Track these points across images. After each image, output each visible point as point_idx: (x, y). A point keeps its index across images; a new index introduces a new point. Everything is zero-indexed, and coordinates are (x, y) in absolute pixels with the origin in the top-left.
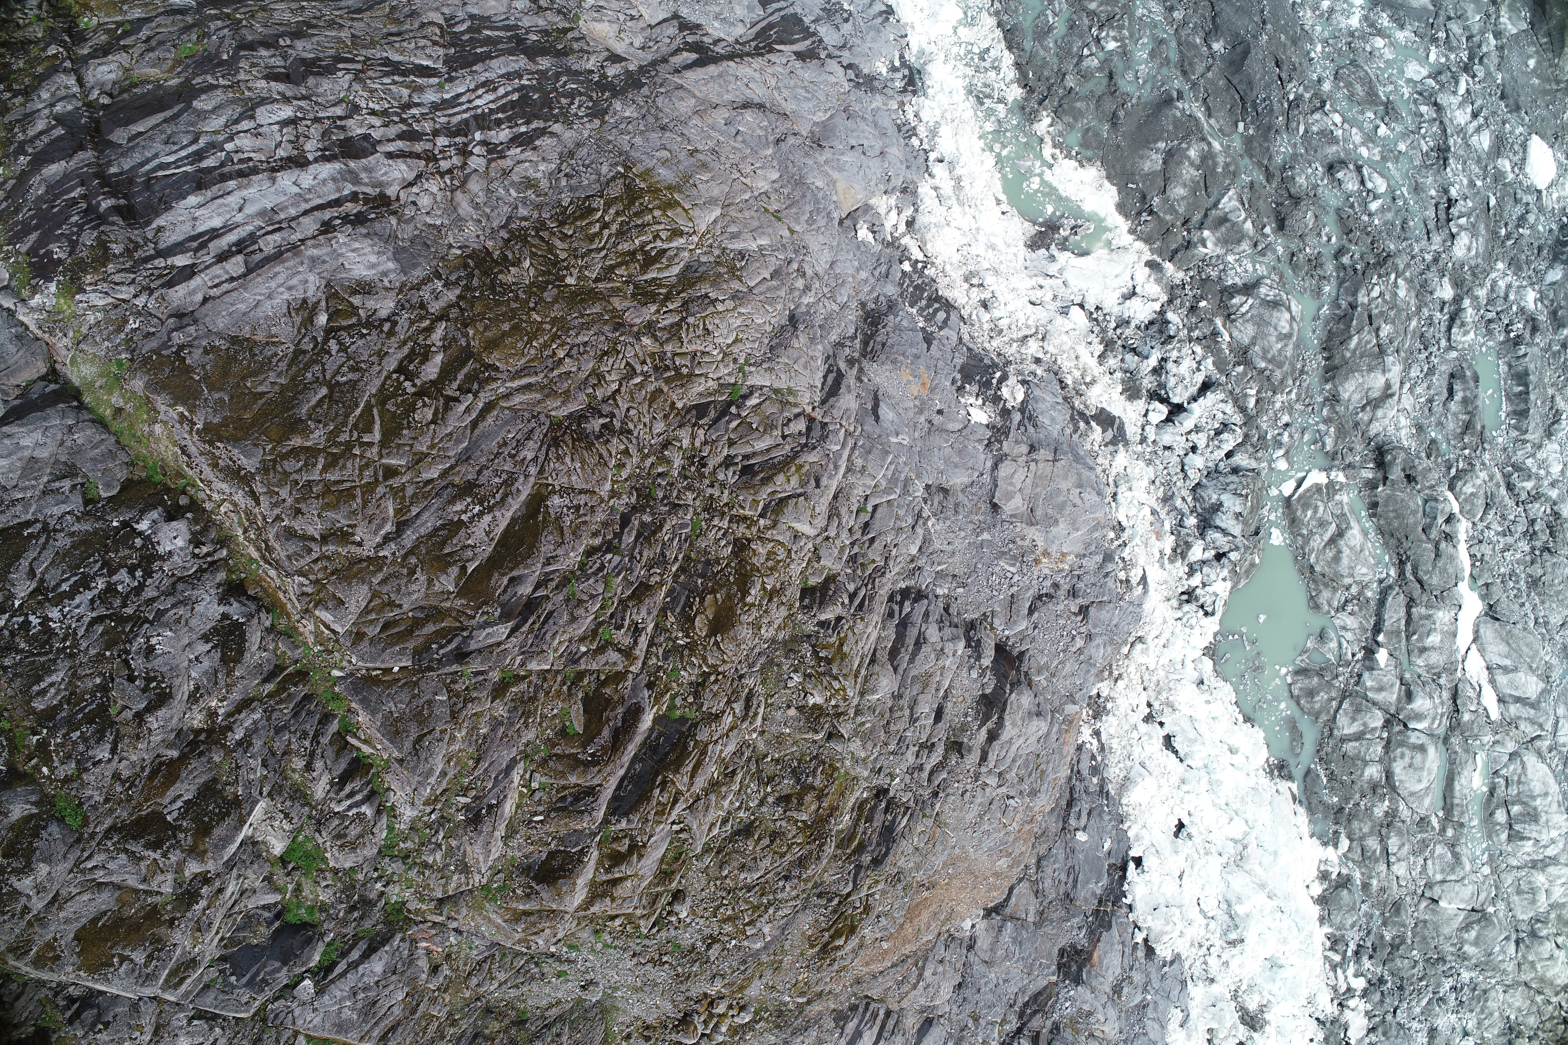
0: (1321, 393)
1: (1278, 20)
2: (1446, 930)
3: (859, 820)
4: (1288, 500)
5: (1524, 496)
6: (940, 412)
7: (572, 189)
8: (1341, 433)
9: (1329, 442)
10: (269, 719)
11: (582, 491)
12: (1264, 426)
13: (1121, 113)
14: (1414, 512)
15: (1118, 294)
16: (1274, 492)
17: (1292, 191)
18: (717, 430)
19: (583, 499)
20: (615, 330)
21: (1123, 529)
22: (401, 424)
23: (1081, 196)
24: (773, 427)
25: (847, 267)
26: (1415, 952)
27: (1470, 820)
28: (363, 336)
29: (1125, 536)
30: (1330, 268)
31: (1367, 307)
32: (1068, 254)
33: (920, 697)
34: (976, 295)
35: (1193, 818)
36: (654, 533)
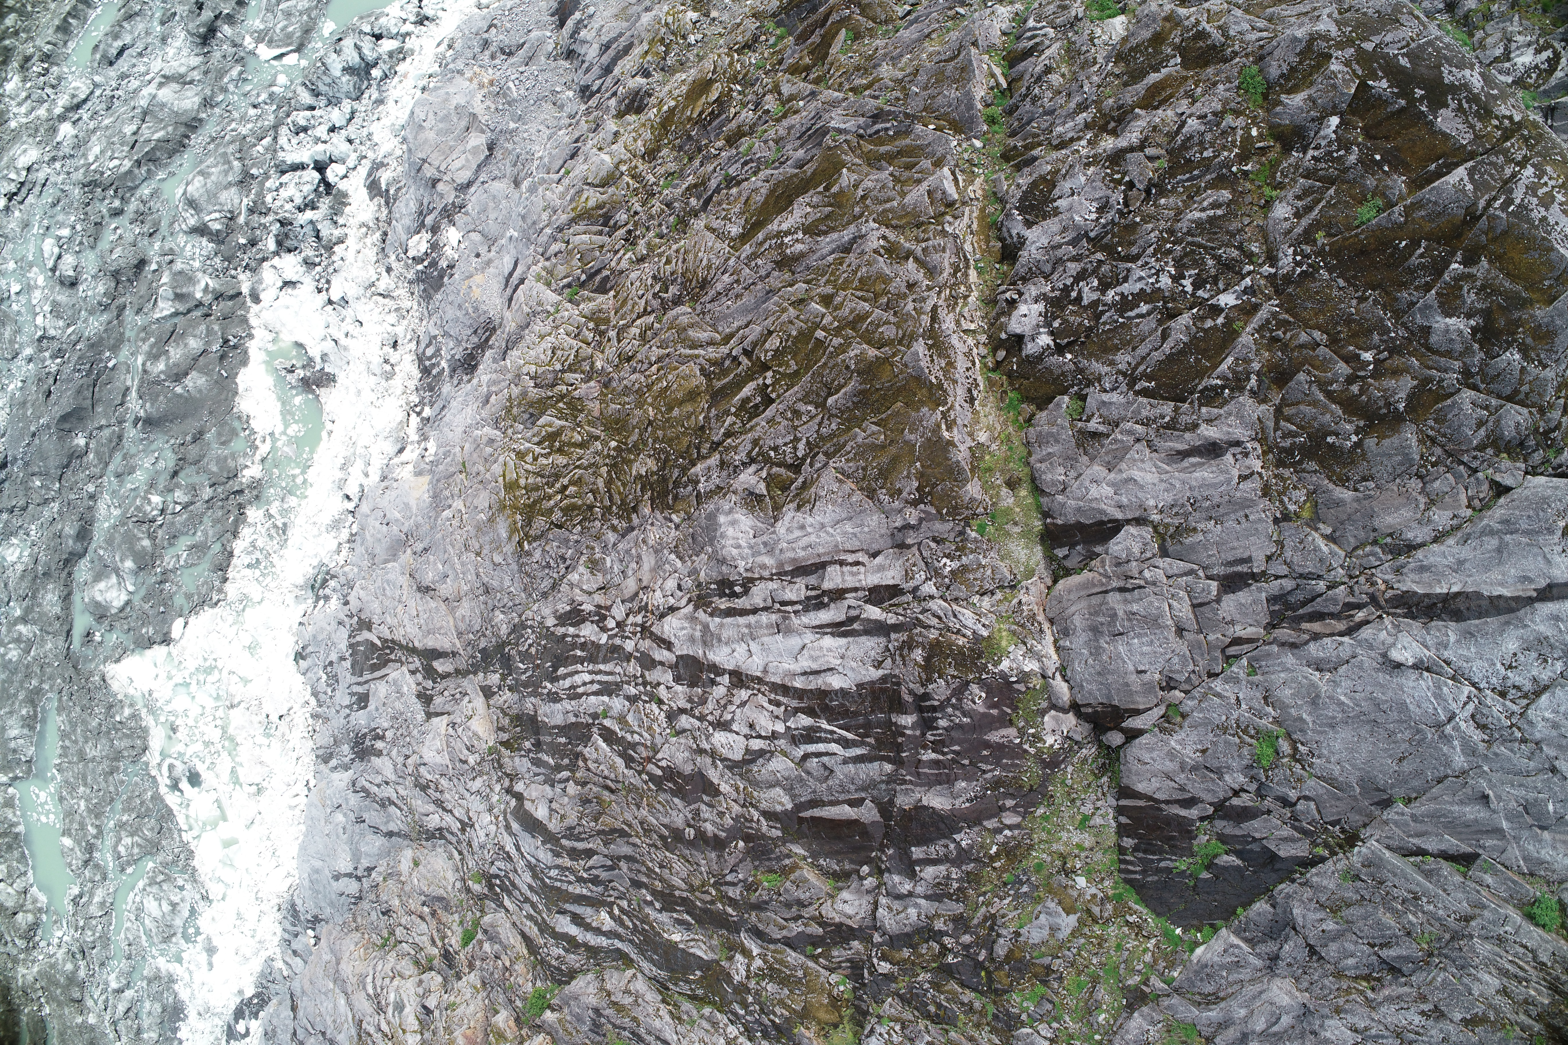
1: (23, 428)
4: (298, 50)
6: (478, 255)
7: (567, 543)
8: (221, 73)
9: (235, 73)
10: (1052, 124)
12: (272, 117)
15: (295, 292)
17: (113, 285)
18: (603, 262)
20: (610, 381)
21: (424, 87)
22: (794, 343)
24: (569, 253)
28: (775, 449)
30: (133, 206)
31: (128, 156)
34: (394, 357)
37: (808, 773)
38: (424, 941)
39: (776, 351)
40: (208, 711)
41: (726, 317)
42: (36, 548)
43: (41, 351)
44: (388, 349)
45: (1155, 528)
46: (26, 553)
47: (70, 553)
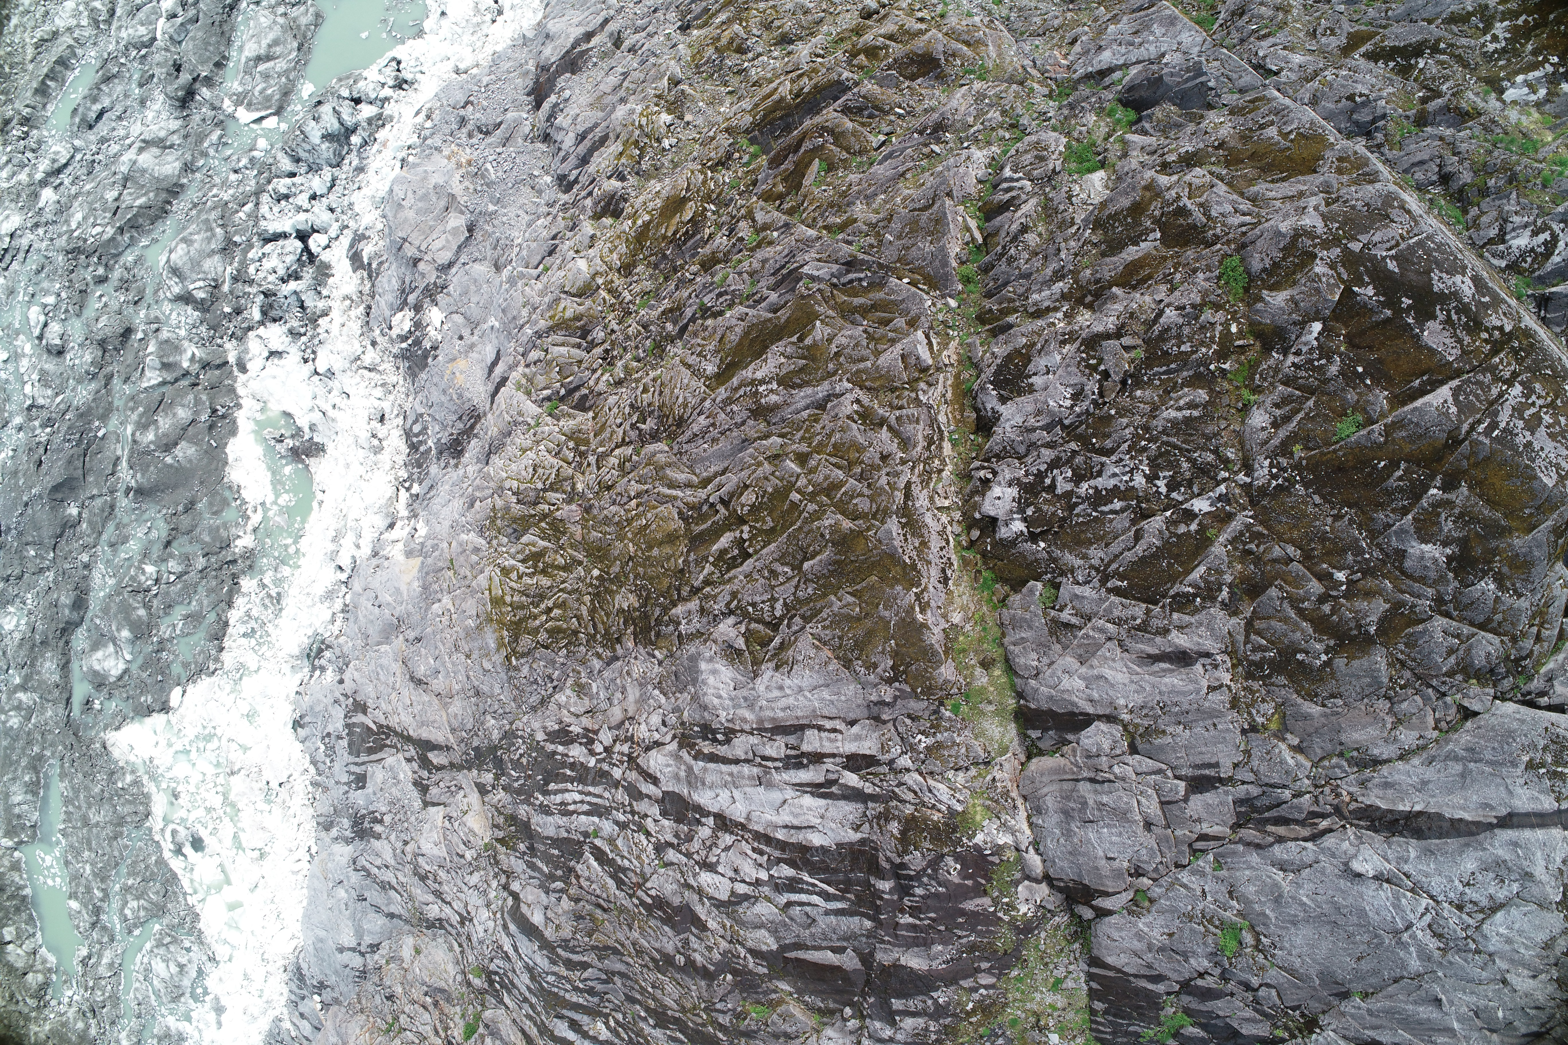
1: (15, 498)
4: (278, 113)
6: (461, 338)
7: (554, 664)
8: (201, 137)
9: (214, 137)
10: (1028, 290)
12: (253, 183)
13: (180, 508)
14: (194, 39)
15: (282, 362)
16: (284, 126)
17: (100, 353)
18: (582, 379)
20: (591, 507)
21: (403, 160)
22: (770, 500)
24: (548, 363)
28: (754, 605)
29: (404, 154)
30: (117, 274)
31: (111, 223)
32: (299, 423)
34: (382, 431)
37: (792, 919)
38: (428, 1030)
39: (753, 506)
40: (209, 777)
41: (703, 460)
42: (33, 618)
43: (30, 420)
44: (375, 424)
45: (1125, 727)
46: (23, 622)
47: (67, 623)
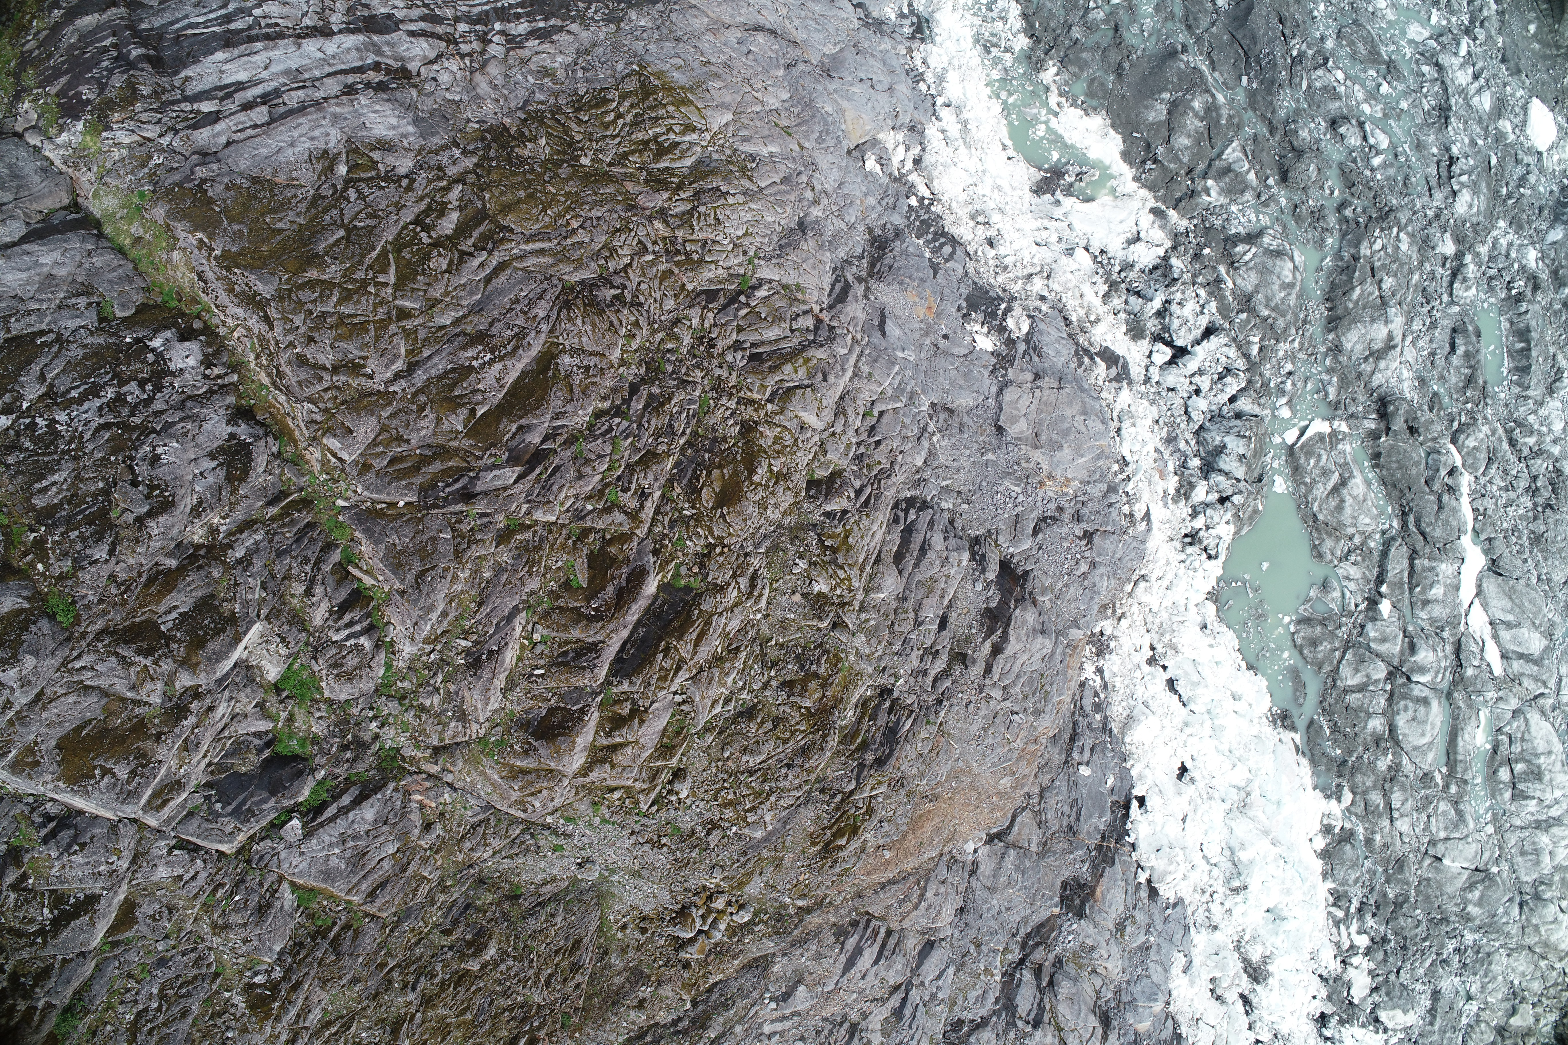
0: (1324, 343)
2: (1450, 889)
3: (862, 717)
4: (1291, 449)
5: (1526, 452)
6: (945, 337)
7: (587, 81)
8: (1344, 383)
9: (1332, 391)
10: (270, 541)
11: (591, 353)
12: (1267, 374)
13: (1127, 65)
14: (1417, 464)
15: (1122, 239)
16: (1277, 440)
17: (1296, 144)
18: (726, 315)
19: (593, 361)
20: (628, 210)
21: (1127, 464)
22: (416, 270)
23: (1086, 143)
24: (781, 319)
25: (855, 188)
26: (1418, 911)
27: (1474, 777)
28: (382, 188)
29: (1129, 470)
30: (1332, 220)
31: (1370, 259)
32: (1074, 199)
33: (925, 601)
35: (1196, 763)
36: (662, 404)
39: (430, 259)
43: (1318, 52)
